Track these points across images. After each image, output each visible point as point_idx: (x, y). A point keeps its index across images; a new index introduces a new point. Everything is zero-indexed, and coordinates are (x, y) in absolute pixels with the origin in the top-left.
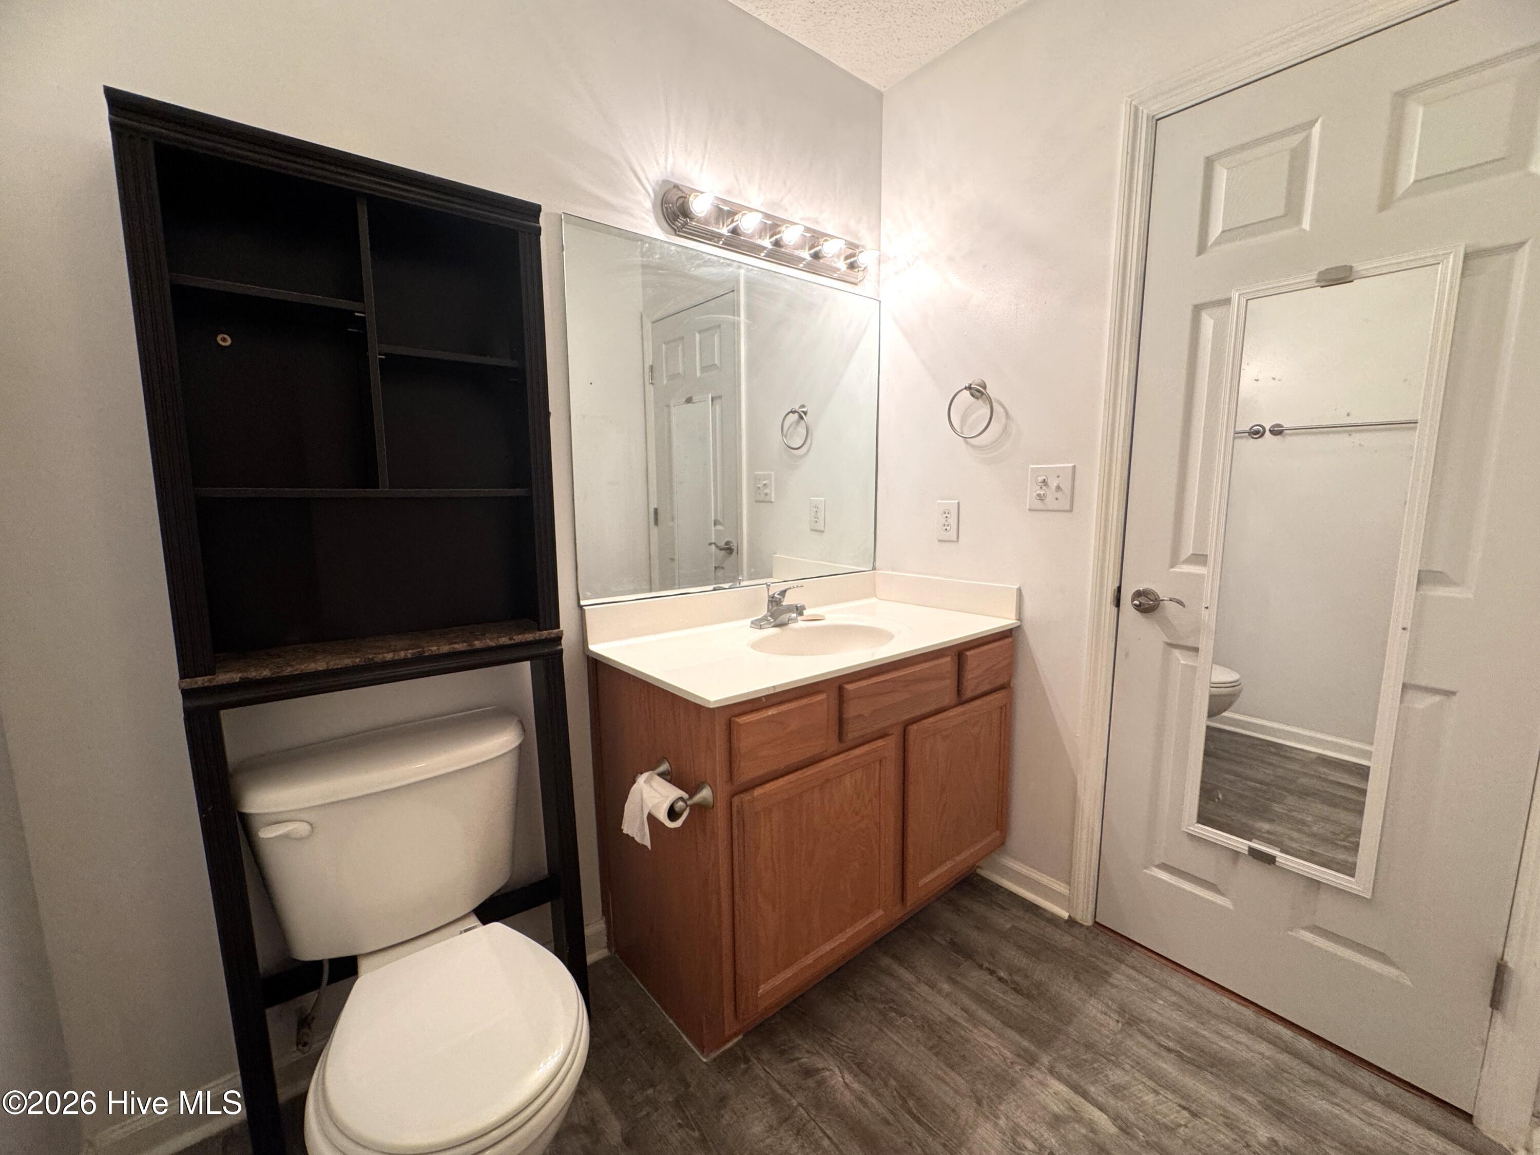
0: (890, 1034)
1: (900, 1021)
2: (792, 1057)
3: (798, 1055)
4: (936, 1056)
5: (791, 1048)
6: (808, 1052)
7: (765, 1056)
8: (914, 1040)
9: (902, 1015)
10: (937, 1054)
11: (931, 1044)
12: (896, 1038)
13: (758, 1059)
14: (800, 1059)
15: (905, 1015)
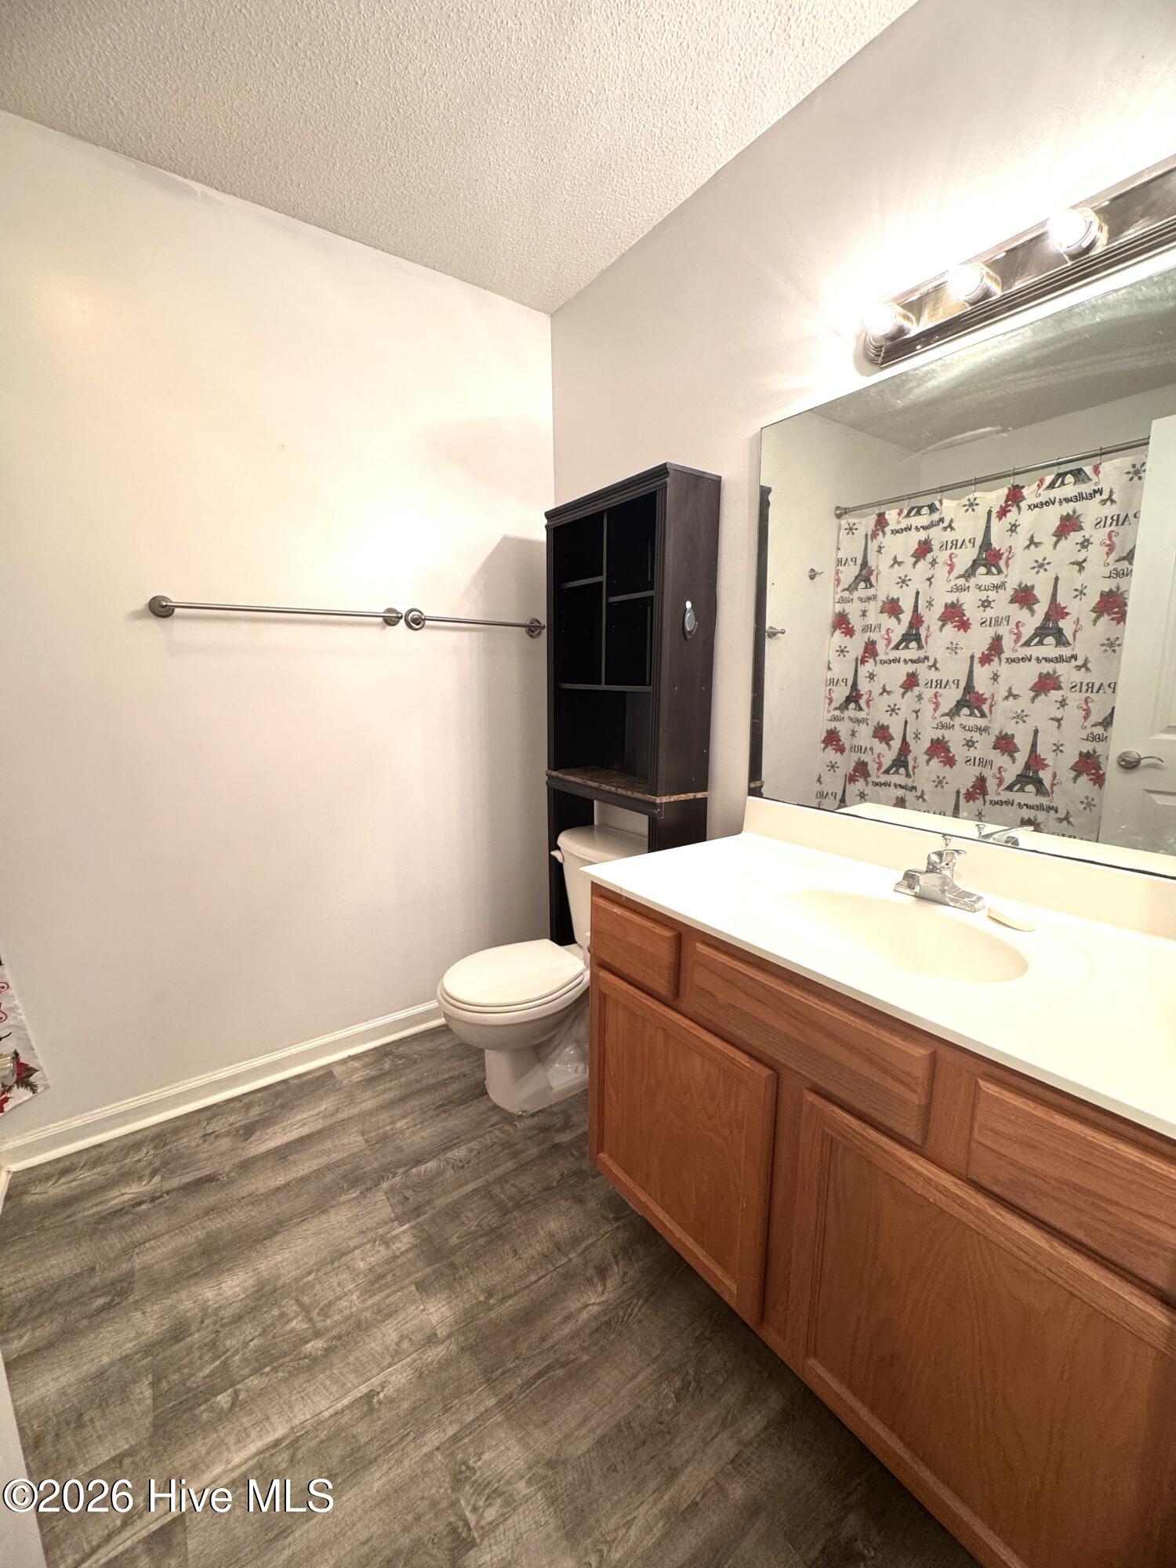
0: (650, 1370)
1: (666, 1390)
2: (619, 1258)
3: (621, 1263)
4: (616, 1426)
5: (630, 1259)
6: (625, 1274)
7: (621, 1235)
8: (639, 1401)
9: (678, 1396)
10: (618, 1426)
11: (635, 1424)
12: (640, 1378)
13: (618, 1228)
14: (617, 1265)
15: (677, 1401)
